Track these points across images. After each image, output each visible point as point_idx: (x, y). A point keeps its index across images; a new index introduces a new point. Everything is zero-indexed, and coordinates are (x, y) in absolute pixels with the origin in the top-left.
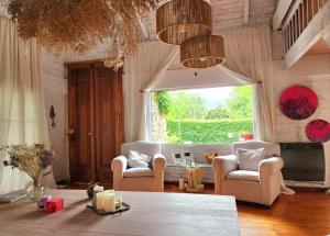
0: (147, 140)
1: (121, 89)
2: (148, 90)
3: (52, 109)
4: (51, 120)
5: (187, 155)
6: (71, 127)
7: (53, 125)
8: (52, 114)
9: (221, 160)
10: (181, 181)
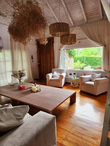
0: (61, 68)
1: (53, 49)
2: (62, 49)
3: (32, 56)
4: (32, 60)
5: (75, 74)
6: (39, 62)
7: (33, 61)
8: (32, 58)
9: (82, 77)
10: (71, 83)
